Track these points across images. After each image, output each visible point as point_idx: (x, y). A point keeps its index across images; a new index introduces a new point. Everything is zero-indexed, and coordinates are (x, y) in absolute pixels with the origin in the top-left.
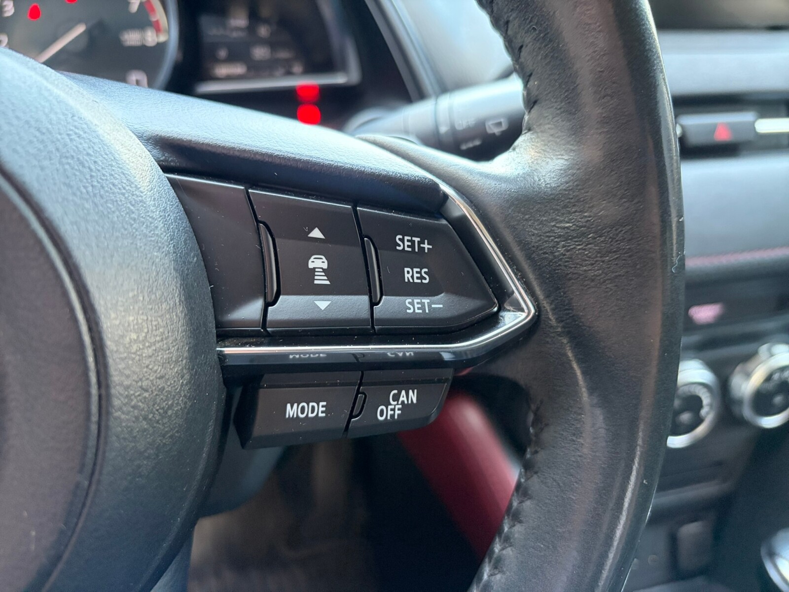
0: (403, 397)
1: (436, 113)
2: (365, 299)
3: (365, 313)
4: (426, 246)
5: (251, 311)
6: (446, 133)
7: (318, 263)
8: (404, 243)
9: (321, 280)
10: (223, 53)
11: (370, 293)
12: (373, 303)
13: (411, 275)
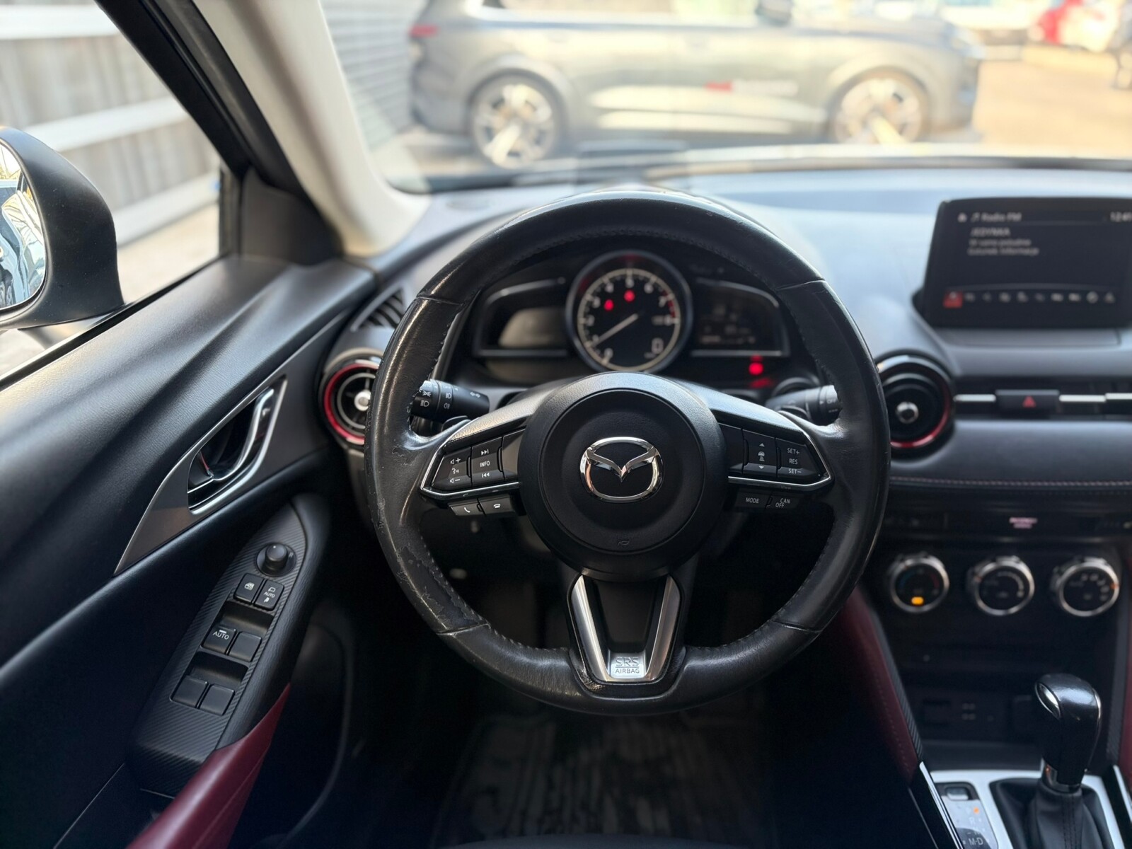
0: (785, 501)
1: (819, 395)
2: (775, 467)
3: (775, 472)
4: (798, 452)
5: (739, 466)
6: (823, 405)
7: (761, 454)
8: (790, 451)
9: (762, 459)
10: (708, 329)
11: (777, 466)
12: (777, 469)
13: (791, 461)
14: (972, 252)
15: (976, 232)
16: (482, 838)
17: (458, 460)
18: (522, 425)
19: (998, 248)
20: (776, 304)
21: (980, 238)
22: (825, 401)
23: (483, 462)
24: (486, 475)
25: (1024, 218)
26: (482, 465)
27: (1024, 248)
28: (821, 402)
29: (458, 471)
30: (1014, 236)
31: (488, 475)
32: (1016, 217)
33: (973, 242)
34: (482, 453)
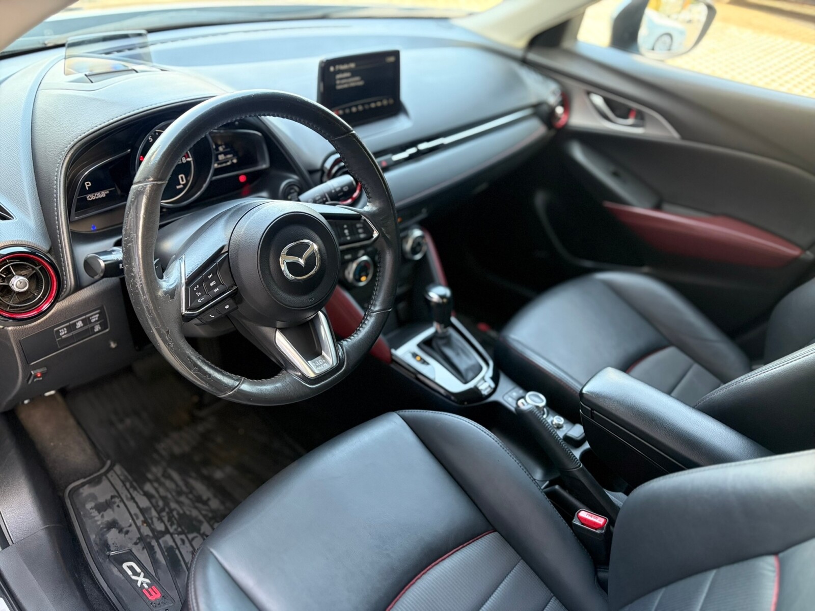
7: (346, 231)
9: (347, 234)
12: (355, 237)
14: (339, 87)
15: (338, 76)
16: (241, 502)
17: (198, 287)
18: (223, 252)
19: (348, 83)
20: (259, 134)
21: (341, 79)
22: (335, 190)
23: (211, 283)
24: (216, 290)
25: (357, 66)
26: (212, 284)
27: (357, 81)
28: (333, 191)
29: (200, 294)
30: (353, 76)
31: (218, 289)
32: (352, 65)
33: (338, 82)
34: (209, 277)
